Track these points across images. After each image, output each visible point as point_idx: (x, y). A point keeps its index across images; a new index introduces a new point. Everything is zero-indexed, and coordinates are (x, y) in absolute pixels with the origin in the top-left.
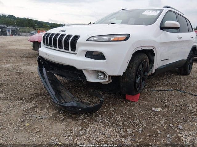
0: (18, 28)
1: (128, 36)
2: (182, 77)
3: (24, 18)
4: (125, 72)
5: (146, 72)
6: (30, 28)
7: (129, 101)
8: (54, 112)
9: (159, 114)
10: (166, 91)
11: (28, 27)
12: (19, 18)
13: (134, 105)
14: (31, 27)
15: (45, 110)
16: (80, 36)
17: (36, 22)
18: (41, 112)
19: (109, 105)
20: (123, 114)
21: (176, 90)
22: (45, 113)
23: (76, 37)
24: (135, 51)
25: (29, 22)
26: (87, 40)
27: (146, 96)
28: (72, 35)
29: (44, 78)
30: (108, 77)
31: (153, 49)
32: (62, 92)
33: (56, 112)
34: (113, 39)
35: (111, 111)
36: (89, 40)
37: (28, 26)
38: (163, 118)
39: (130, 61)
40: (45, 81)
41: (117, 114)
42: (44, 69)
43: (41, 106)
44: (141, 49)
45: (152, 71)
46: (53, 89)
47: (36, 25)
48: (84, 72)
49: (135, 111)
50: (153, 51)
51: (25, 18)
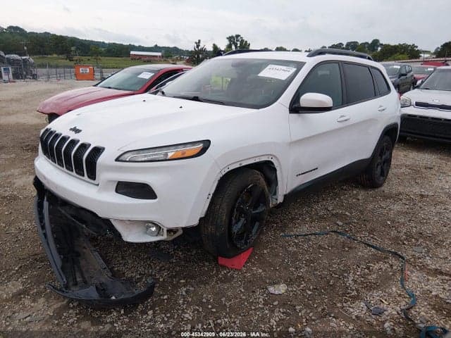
0: (31, 60)
1: (206, 144)
2: (362, 194)
3: (46, 33)
4: (203, 216)
5: (261, 204)
6: (60, 56)
7: (224, 267)
8: (59, 304)
9: (275, 301)
10: (313, 237)
11: (55, 56)
12: (33, 33)
13: (233, 277)
14: (62, 54)
15: (42, 300)
16: (104, 149)
17: (74, 41)
18: (33, 304)
19: (178, 282)
20: (201, 304)
21: (335, 232)
22: (41, 306)
23: (98, 151)
24: (224, 173)
25: (56, 44)
26: (117, 160)
27: (265, 251)
28: (90, 145)
29: (43, 227)
30: (165, 231)
31: (270, 159)
32: (84, 253)
33: (63, 303)
34: (173, 153)
35: (178, 295)
36: (120, 159)
37: (56, 53)
38: (281, 310)
39: (213, 194)
40: (45, 235)
41: (189, 304)
42: (46, 204)
43: (35, 290)
44: (239, 166)
45: (277, 199)
46: (60, 253)
47: (73, 48)
48: (114, 223)
49: (229, 294)
50: (273, 164)
51: (49, 33)
